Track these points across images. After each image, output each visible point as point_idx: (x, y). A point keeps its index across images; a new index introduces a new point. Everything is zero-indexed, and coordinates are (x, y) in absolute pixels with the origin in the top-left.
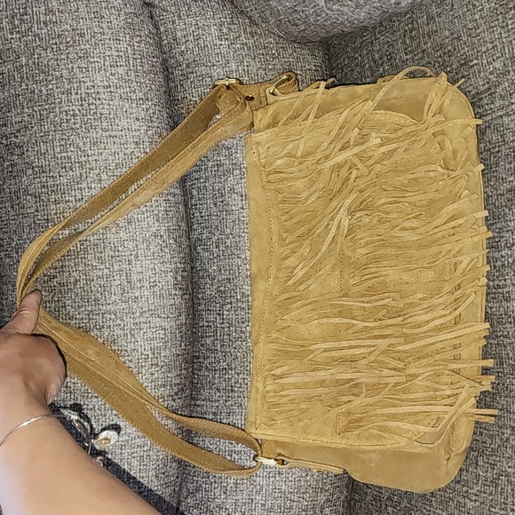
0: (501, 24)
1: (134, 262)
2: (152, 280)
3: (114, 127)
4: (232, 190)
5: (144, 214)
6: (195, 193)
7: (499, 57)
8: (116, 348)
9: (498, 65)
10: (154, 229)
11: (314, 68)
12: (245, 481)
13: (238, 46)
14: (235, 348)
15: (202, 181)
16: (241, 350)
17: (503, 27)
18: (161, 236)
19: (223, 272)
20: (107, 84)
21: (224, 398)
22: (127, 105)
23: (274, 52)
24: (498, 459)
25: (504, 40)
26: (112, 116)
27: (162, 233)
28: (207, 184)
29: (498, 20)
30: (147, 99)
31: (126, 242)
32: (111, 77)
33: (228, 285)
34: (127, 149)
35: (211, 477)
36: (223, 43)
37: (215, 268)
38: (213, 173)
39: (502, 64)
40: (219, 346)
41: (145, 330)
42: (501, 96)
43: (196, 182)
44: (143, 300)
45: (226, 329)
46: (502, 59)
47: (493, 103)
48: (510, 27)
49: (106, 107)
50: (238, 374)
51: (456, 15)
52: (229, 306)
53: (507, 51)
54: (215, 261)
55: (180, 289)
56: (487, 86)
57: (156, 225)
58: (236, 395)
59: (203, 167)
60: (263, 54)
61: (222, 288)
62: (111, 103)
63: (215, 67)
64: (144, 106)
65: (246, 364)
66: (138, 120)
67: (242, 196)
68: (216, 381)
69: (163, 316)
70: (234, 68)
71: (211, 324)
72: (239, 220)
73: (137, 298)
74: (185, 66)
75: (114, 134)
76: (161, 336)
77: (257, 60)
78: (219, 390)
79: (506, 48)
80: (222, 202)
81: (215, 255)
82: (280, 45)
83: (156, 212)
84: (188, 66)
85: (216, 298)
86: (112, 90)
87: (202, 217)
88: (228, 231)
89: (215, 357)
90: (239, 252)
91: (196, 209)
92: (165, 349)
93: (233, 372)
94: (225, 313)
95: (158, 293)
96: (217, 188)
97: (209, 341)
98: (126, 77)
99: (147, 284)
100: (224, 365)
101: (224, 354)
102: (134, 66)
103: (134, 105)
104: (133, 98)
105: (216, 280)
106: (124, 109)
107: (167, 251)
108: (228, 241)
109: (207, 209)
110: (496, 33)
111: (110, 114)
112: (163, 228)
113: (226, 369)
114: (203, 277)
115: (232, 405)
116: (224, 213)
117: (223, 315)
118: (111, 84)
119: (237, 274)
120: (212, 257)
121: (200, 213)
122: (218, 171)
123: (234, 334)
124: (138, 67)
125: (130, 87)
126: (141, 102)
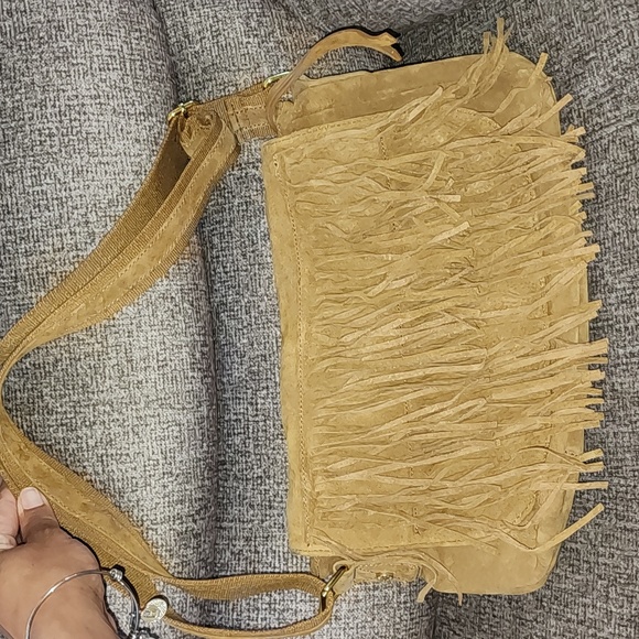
1: (135, 333)
2: (161, 358)
3: (105, 151)
4: (267, 236)
6: (216, 240)
7: (626, 47)
8: (114, 452)
9: (623, 57)
10: (162, 289)
13: (272, 44)
14: (274, 449)
15: (225, 224)
16: (281, 452)
17: (631, 5)
18: (172, 298)
19: (255, 346)
20: (95, 92)
21: (260, 517)
22: (123, 122)
26: (102, 136)
27: (173, 295)
28: (232, 229)
30: (151, 114)
32: (100, 84)
33: (263, 363)
34: (123, 180)
36: (251, 40)
37: (245, 341)
38: (241, 214)
39: (630, 55)
40: (252, 446)
41: (152, 427)
42: (629, 99)
43: (218, 226)
44: (149, 385)
45: (261, 424)
46: (629, 49)
47: (618, 109)
49: (94, 124)
50: (278, 484)
52: (265, 392)
53: (636, 37)
54: (245, 331)
55: (200, 369)
56: (608, 87)
57: (165, 282)
58: (276, 512)
59: (227, 206)
61: (255, 368)
62: (101, 118)
63: (241, 72)
64: (147, 123)
66: (137, 141)
68: (248, 494)
69: (178, 406)
71: (241, 417)
73: (140, 382)
74: (200, 71)
75: (105, 160)
76: (175, 434)
78: (252, 506)
80: (253, 252)
81: (245, 324)
84: (204, 71)
85: (247, 381)
86: (102, 101)
87: (226, 273)
88: (262, 291)
89: (246, 462)
90: (277, 319)
91: (218, 262)
92: (180, 452)
93: (272, 482)
94: (259, 401)
95: (170, 375)
96: (246, 233)
97: (237, 440)
98: (122, 85)
99: (154, 364)
100: (259, 472)
101: (258, 457)
102: (131, 70)
103: (133, 122)
104: (132, 112)
105: (247, 357)
106: (120, 127)
107: (181, 318)
108: (263, 305)
109: (233, 262)
110: (621, 14)
111: (99, 133)
112: (175, 287)
113: (261, 477)
114: (228, 354)
115: (270, 527)
116: (257, 266)
117: (257, 404)
118: (101, 93)
119: (275, 349)
120: (240, 327)
121: (224, 267)
122: (247, 210)
123: (272, 430)
124: (138, 71)
125: (126, 97)
126: (142, 118)
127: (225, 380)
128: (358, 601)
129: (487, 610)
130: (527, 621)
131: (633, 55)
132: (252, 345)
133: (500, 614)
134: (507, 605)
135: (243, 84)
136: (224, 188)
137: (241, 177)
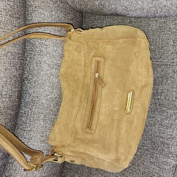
0: (158, 35)
1: (5, 87)
2: (10, 95)
3: (6, 28)
4: (45, 62)
5: (12, 67)
6: (28, 59)
7: (154, 45)
10: (14, 74)
11: (79, 21)
12: (30, 173)
13: (56, 5)
14: (35, 123)
15: (32, 55)
16: (37, 124)
17: (158, 36)
18: (17, 77)
19: (35, 93)
20: (5, 8)
21: (27, 142)
22: (12, 19)
23: (68, 11)
24: (125, 172)
25: (157, 41)
26: (5, 23)
27: (17, 76)
28: (35, 57)
29: (157, 33)
30: (20, 18)
31: (3, 78)
32: (7, 5)
33: (37, 98)
34: (9, 38)
35: (17, 171)
36: (51, 2)
37: (32, 91)
38: (38, 53)
39: (154, 47)
40: (28, 121)
41: (4, 115)
43: (30, 55)
44: (6, 103)
45: (32, 116)
46: (155, 46)
48: (161, 37)
49: (4, 18)
50: (34, 133)
51: (141, 25)
52: (35, 107)
53: (157, 44)
54: (33, 88)
55: (19, 98)
57: (16, 72)
58: (32, 141)
59: (34, 50)
60: (64, 11)
61: (34, 99)
62: (6, 17)
63: (47, 12)
64: (18, 21)
65: (38, 129)
66: (15, 26)
67: (48, 65)
68: (25, 135)
69: (12, 109)
70: (54, 14)
71: (26, 112)
72: (46, 74)
73: (3, 102)
75: (5, 31)
76: (10, 117)
77: (62, 13)
78: (25, 138)
79: (157, 43)
80: (40, 66)
81: (33, 86)
82: (71, 9)
83: (16, 67)
84: (35, 7)
85: (30, 103)
86: (7, 11)
87: (30, 70)
88: (40, 78)
89: (26, 126)
90: (43, 87)
91: (27, 66)
92: (9, 123)
93: (33, 132)
94: (33, 109)
95: (12, 100)
96: (39, 60)
97: (24, 119)
98: (13, 7)
99: (8, 96)
100: (29, 129)
101: (30, 125)
102: (16, 3)
103: (15, 20)
104: (15, 17)
105: (32, 95)
106: (11, 21)
107: (17, 83)
108: (40, 82)
109: (33, 67)
110: (155, 37)
111: (5, 21)
112: (18, 74)
113: (30, 130)
114: (26, 93)
115: (30, 145)
116: (40, 70)
117: (32, 110)
118: (7, 9)
119: (41, 95)
120: (31, 86)
121: (29, 68)
122: (40, 53)
123: (35, 118)
124: (18, 3)
125: (14, 12)
126: (17, 19)
127: (23, 101)
128: (49, 165)
129: (80, 168)
130: (92, 174)
131: (155, 48)
132: (34, 92)
133: (84, 170)
134: (87, 169)
135: (47, 15)
136: (34, 45)
137: (41, 43)
